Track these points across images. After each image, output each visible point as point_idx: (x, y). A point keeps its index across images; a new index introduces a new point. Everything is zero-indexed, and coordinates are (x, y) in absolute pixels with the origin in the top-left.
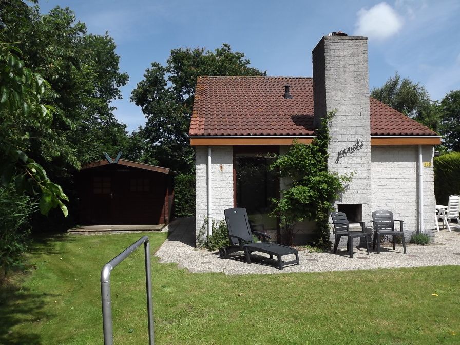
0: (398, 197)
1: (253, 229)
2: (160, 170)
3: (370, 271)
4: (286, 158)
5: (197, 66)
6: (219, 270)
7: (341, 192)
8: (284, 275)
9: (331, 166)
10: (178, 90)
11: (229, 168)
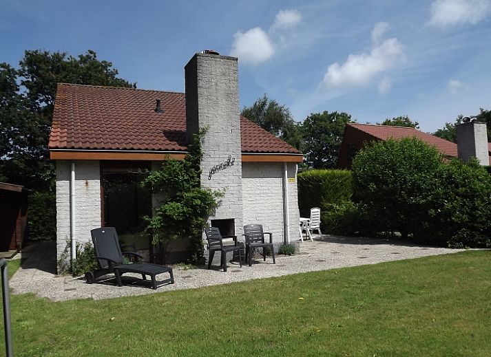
0: (267, 211)
1: (123, 249)
2: (10, 187)
3: (243, 283)
4: (158, 174)
5: (57, 72)
6: (86, 296)
7: (214, 207)
8: (159, 295)
9: (204, 182)
10: (33, 96)
11: (96, 185)
